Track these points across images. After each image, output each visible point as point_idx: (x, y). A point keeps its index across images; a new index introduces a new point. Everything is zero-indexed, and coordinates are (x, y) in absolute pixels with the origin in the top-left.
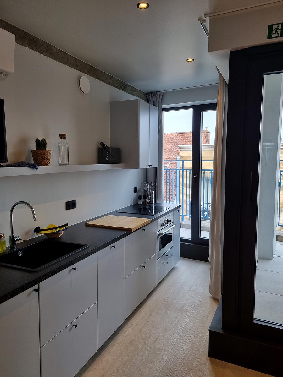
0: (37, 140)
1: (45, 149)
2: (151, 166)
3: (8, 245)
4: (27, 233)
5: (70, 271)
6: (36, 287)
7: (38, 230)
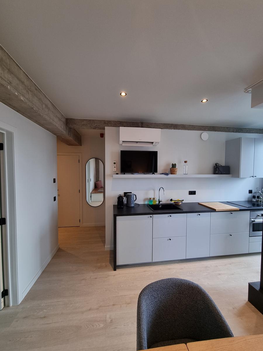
0: (173, 164)
1: (175, 168)
2: (256, 176)
3: (158, 203)
4: (168, 200)
5: (168, 216)
6: (152, 216)
7: (171, 200)
